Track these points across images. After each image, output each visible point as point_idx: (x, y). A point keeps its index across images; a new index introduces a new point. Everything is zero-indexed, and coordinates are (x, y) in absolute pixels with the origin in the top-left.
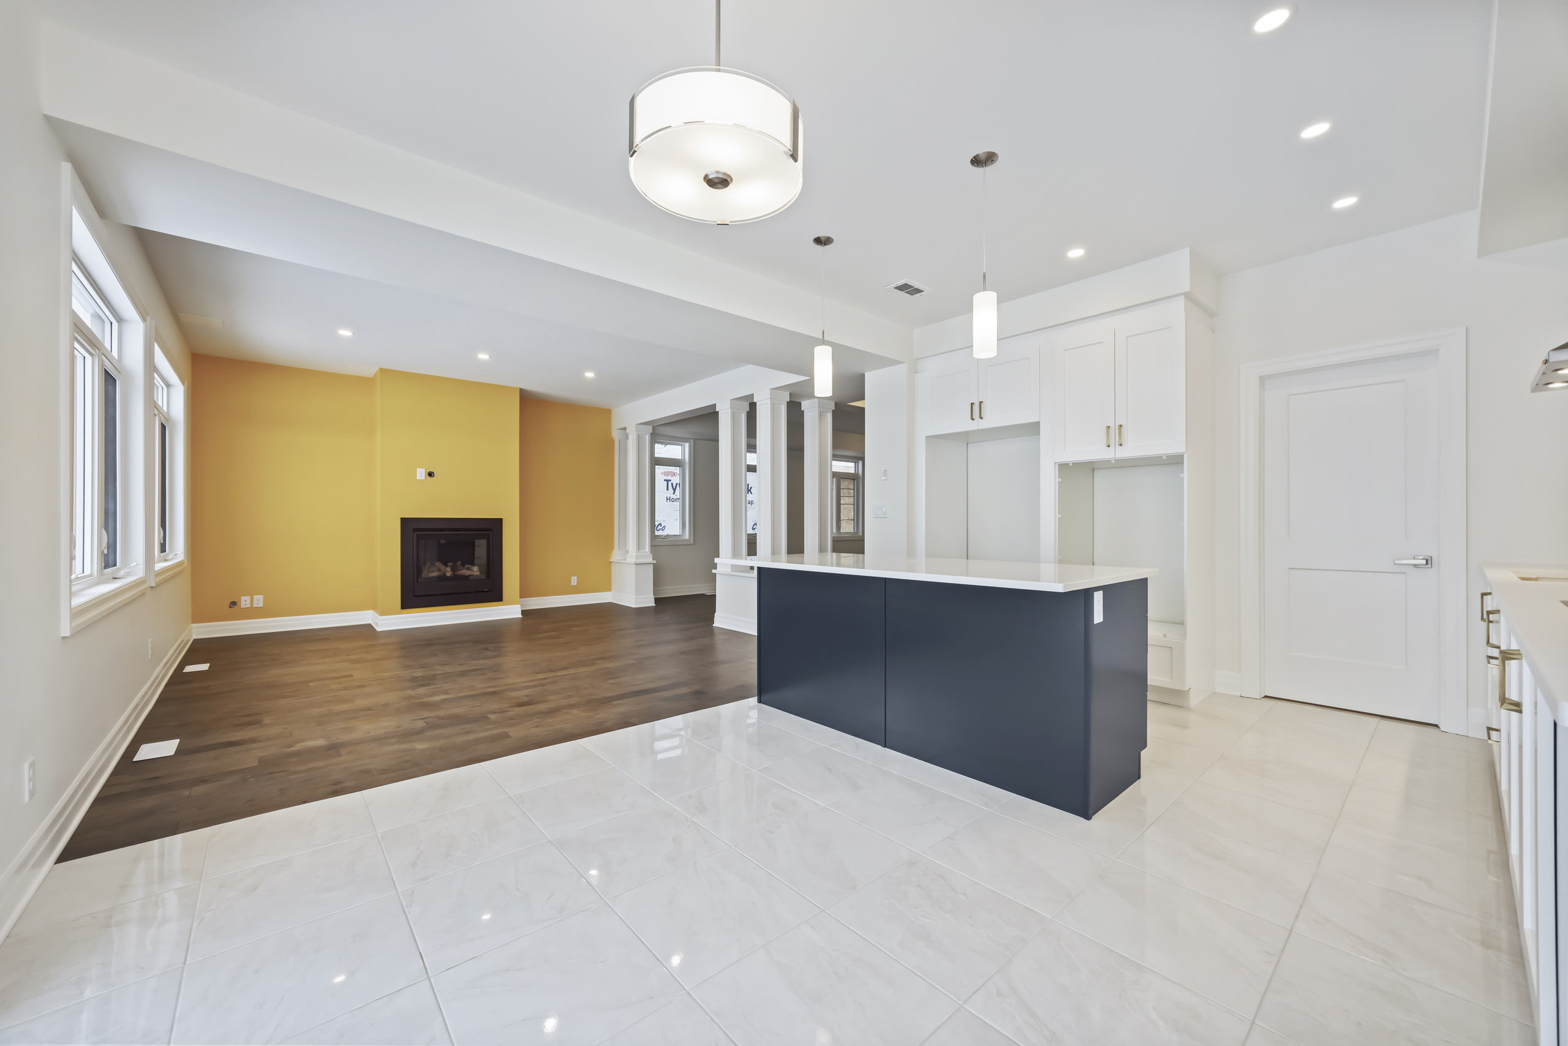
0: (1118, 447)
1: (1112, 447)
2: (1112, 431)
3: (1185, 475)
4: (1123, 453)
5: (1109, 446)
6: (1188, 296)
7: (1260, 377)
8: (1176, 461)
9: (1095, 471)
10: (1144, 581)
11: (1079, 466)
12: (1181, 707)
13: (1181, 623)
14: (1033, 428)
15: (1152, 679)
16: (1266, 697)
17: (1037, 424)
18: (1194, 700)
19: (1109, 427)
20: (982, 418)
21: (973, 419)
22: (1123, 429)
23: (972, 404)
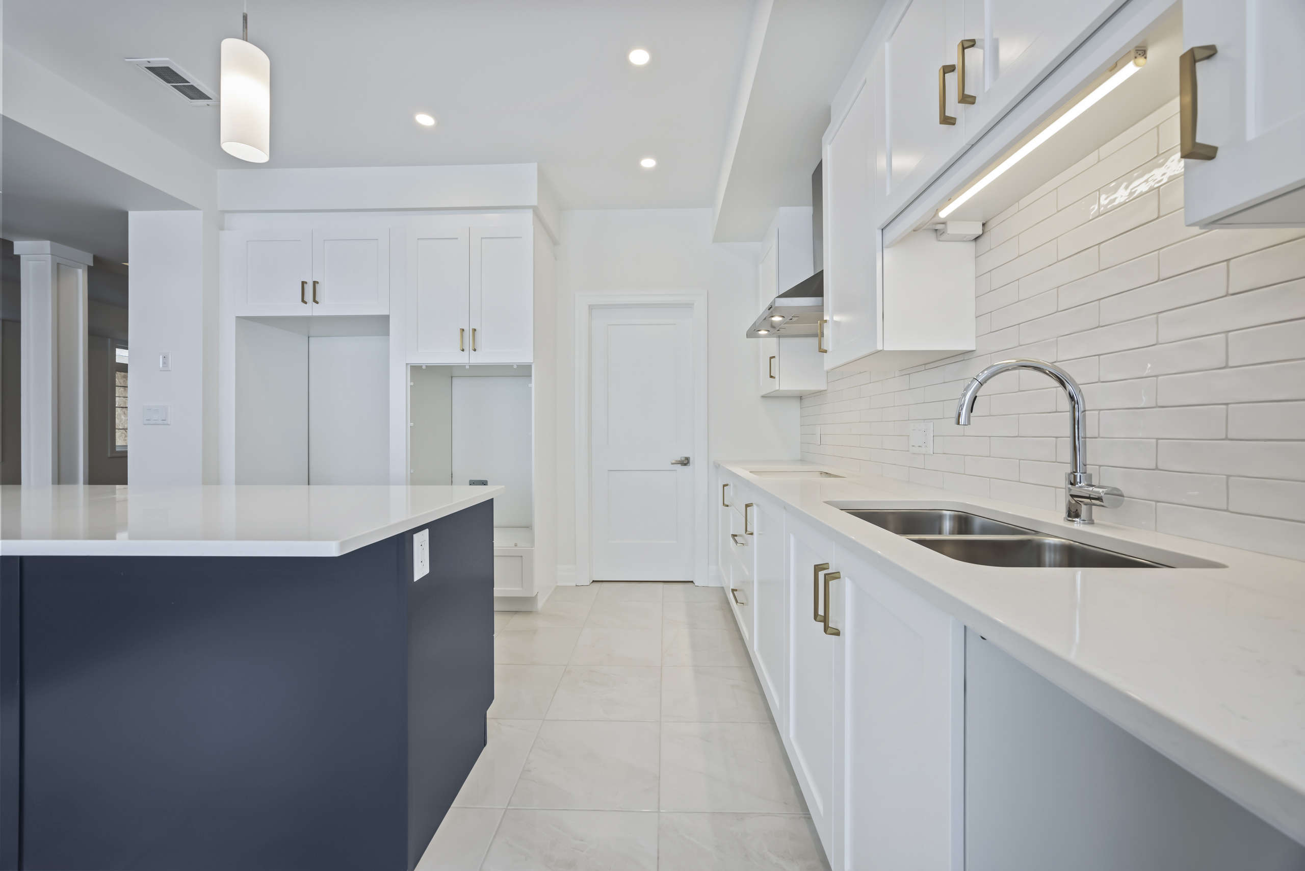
0: (472, 351)
1: (466, 352)
2: (466, 334)
3: (533, 385)
4: (477, 359)
5: (463, 350)
6: (535, 210)
7: (590, 306)
8: (524, 371)
9: (453, 378)
10: (490, 502)
11: (432, 369)
12: (529, 612)
13: (529, 527)
14: (381, 323)
15: (500, 590)
16: (594, 581)
17: (386, 319)
18: (540, 604)
19: (463, 330)
20: (317, 303)
21: (306, 303)
22: (477, 333)
23: (303, 283)
